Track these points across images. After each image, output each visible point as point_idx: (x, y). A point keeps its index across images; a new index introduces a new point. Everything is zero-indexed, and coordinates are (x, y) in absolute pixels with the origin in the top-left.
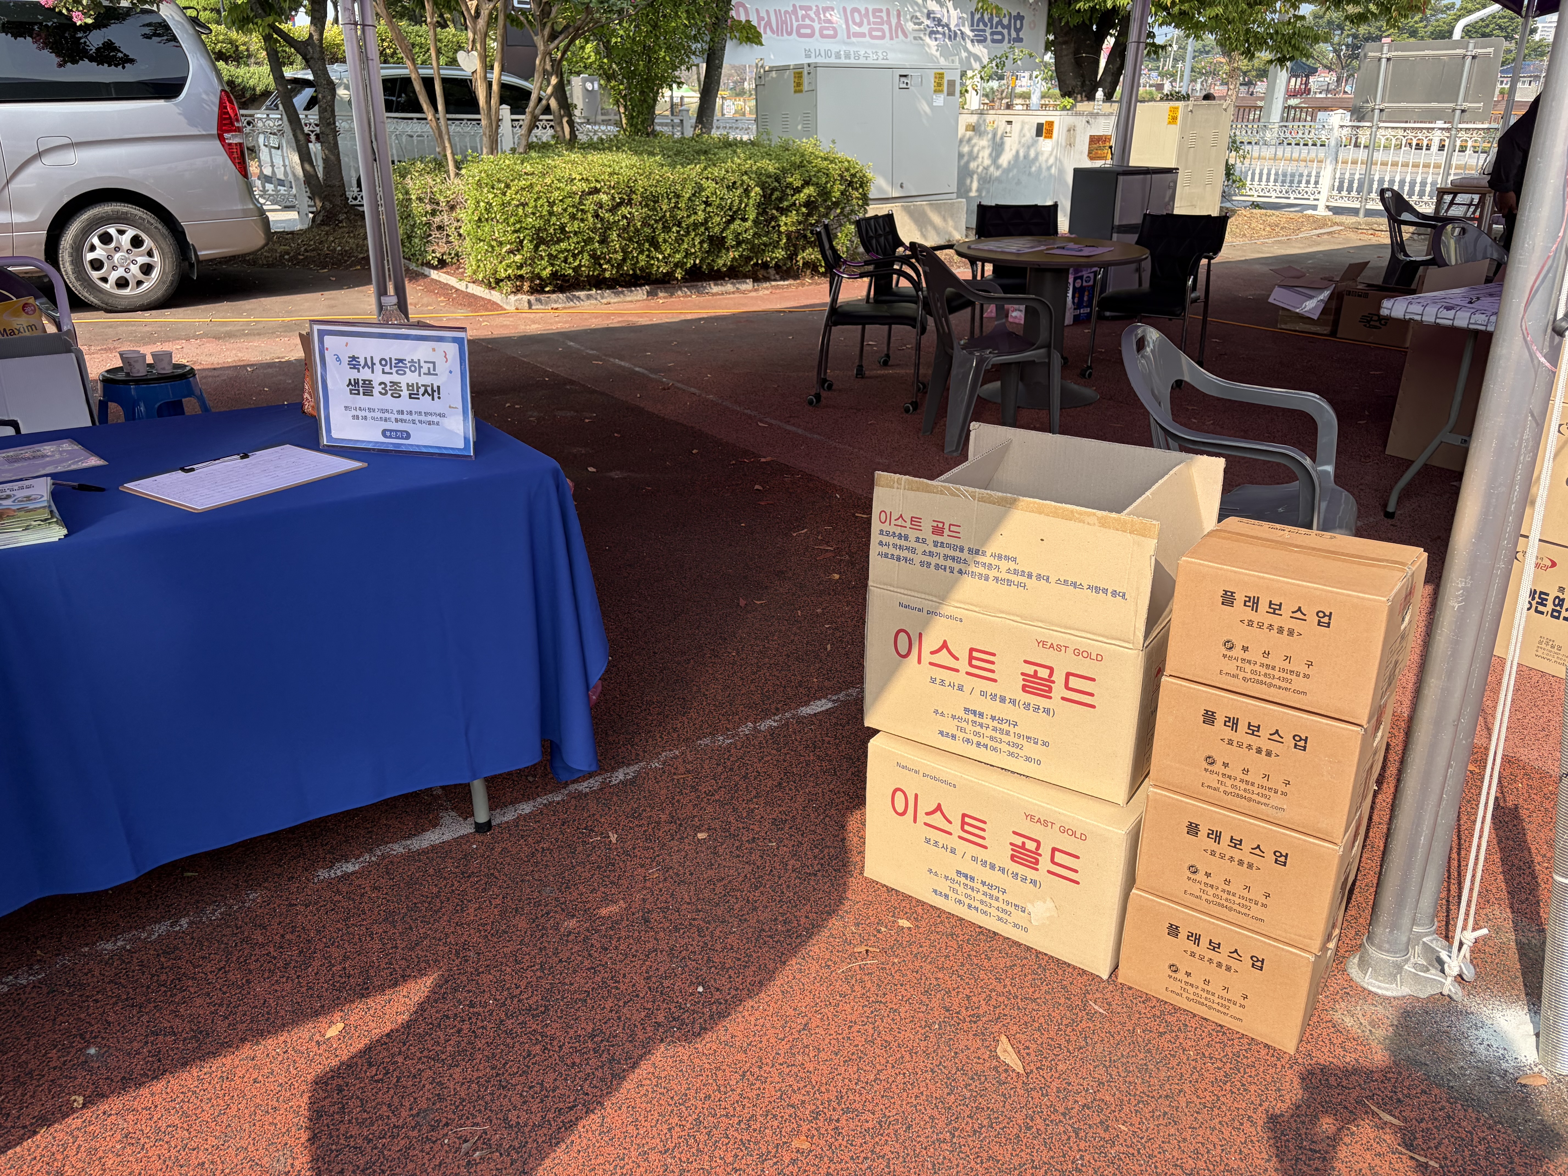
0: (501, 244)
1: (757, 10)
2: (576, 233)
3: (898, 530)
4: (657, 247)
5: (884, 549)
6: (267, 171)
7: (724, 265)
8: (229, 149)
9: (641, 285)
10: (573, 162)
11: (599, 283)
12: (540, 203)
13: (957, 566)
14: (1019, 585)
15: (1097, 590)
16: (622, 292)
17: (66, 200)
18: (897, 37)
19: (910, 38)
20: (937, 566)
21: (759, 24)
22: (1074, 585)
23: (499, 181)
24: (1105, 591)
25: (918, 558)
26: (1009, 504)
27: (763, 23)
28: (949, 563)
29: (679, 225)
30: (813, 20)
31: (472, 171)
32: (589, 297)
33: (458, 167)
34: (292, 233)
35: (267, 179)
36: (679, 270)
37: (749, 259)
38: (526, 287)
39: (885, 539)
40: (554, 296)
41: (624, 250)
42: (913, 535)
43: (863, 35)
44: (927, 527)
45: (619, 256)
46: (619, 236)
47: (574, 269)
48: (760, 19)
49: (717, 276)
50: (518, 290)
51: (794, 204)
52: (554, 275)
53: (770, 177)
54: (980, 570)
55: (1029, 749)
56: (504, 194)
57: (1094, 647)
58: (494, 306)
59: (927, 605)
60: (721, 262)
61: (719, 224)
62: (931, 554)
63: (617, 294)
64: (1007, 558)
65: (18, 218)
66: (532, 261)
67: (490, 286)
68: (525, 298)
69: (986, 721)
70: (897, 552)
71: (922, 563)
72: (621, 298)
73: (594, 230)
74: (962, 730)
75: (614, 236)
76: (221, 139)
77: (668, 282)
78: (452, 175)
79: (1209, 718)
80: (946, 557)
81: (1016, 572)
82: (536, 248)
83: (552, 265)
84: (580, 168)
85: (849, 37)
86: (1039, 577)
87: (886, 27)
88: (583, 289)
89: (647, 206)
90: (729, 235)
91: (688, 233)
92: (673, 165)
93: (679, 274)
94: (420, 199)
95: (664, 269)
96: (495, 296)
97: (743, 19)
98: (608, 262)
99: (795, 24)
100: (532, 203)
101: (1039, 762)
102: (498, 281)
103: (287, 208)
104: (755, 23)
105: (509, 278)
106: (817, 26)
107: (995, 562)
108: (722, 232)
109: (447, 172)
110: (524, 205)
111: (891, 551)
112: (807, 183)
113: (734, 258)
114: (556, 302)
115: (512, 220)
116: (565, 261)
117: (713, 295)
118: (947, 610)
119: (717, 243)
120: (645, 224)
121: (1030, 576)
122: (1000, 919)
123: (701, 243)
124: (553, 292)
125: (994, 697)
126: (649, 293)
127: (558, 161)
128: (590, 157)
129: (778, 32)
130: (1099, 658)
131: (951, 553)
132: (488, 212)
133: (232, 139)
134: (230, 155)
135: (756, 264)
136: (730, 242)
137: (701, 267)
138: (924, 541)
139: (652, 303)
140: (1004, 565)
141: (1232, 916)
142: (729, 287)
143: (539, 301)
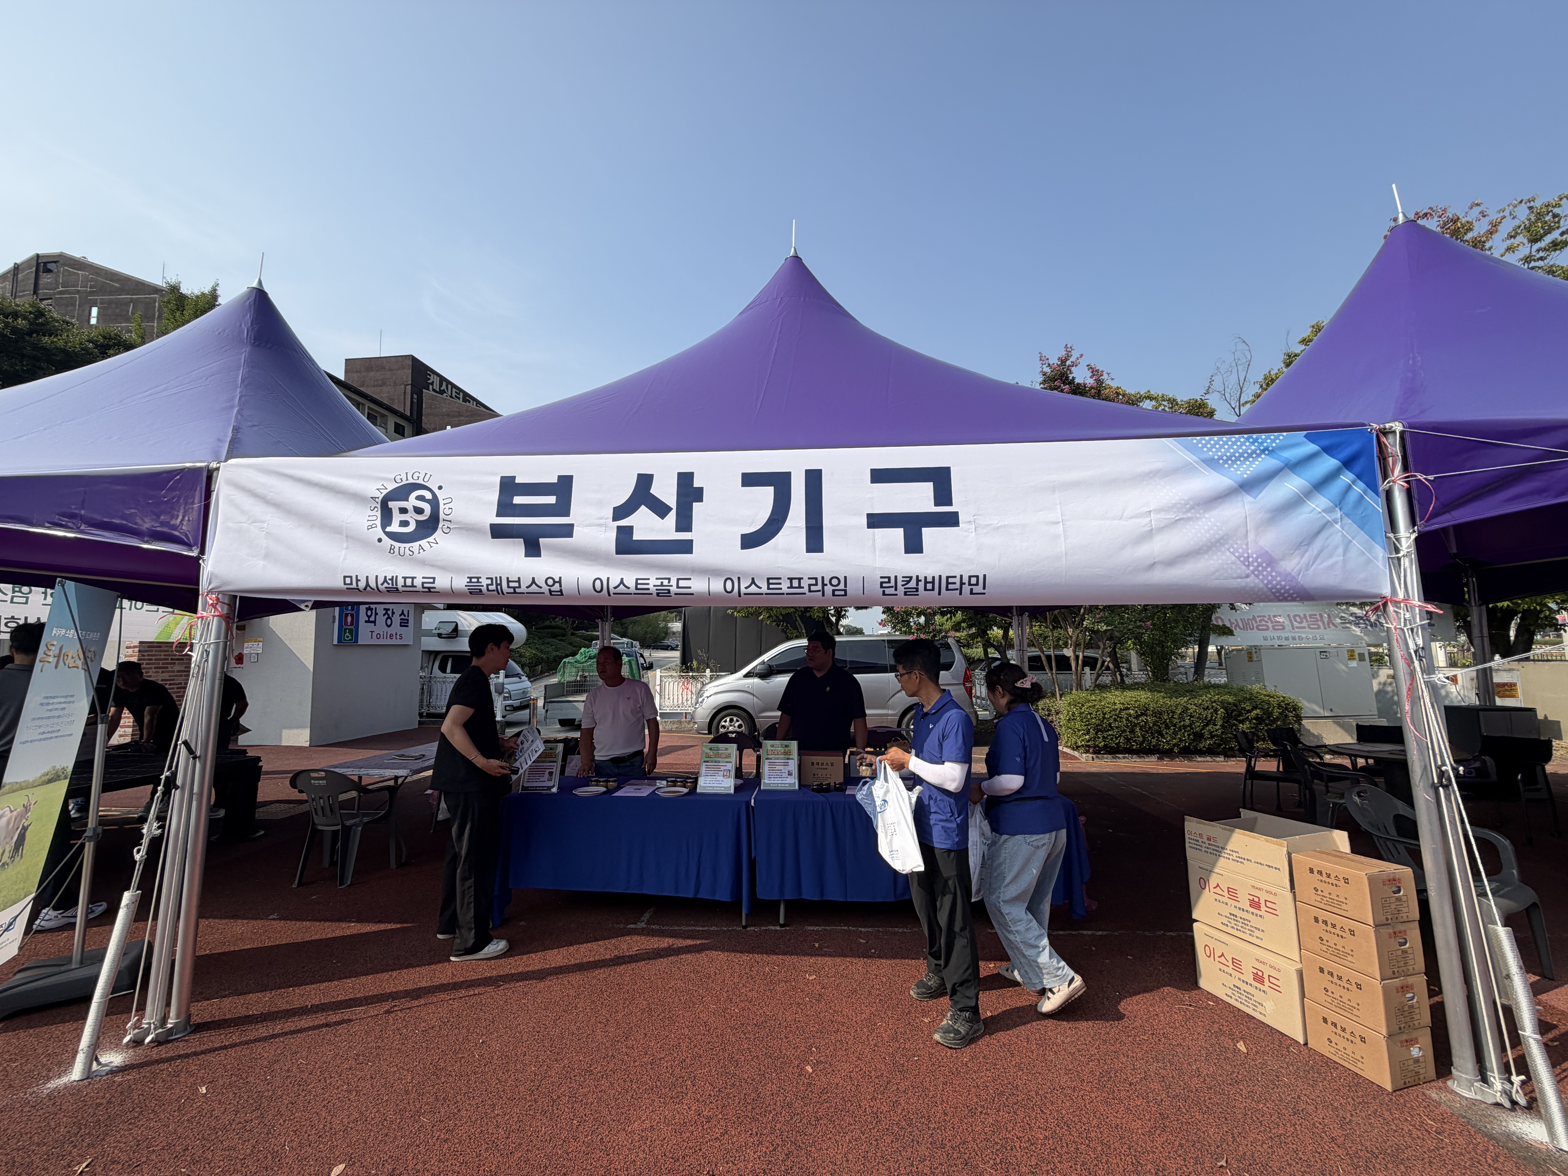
0: (1079, 730)
1: (1229, 620)
2: (1117, 727)
3: (1195, 838)
4: (1163, 736)
5: (1191, 845)
6: (978, 694)
7: (1204, 747)
8: (966, 688)
9: (1154, 754)
10: (1116, 696)
11: (1130, 751)
12: (1098, 713)
13: (1218, 853)
14: (1241, 862)
15: (1269, 866)
16: (1143, 757)
17: (907, 706)
18: (1329, 627)
19: (1340, 627)
20: (1211, 853)
21: (1232, 626)
22: (1261, 864)
23: (1079, 703)
24: (1272, 867)
25: (1203, 849)
26: (1232, 831)
27: (1234, 626)
28: (1215, 852)
29: (1175, 725)
30: (1267, 622)
31: (1068, 698)
32: (1124, 758)
33: (1061, 696)
34: (986, 721)
35: (978, 698)
36: (1176, 748)
37: (1220, 745)
38: (1091, 750)
39: (1191, 841)
40: (1106, 756)
41: (1143, 736)
42: (1200, 840)
43: (1304, 628)
44: (1205, 837)
45: (1141, 739)
46: (1140, 729)
47: (1116, 744)
48: (1232, 624)
49: (1201, 753)
50: (1087, 752)
51: (1248, 718)
52: (1105, 746)
53: (1230, 704)
54: (1226, 855)
55: (1257, 933)
56: (1081, 709)
57: (1274, 890)
58: (1076, 758)
59: (1209, 868)
60: (1202, 745)
61: (1199, 726)
62: (1208, 848)
63: (1140, 757)
64: (1235, 852)
65: (890, 712)
66: (1094, 739)
67: (1073, 749)
68: (1091, 755)
69: (1239, 919)
70: (1195, 846)
71: (1205, 851)
72: (1143, 759)
73: (1127, 726)
74: (1230, 923)
75: (1138, 729)
76: (964, 685)
77: (1170, 753)
78: (1058, 699)
79: (1316, 920)
80: (1213, 850)
81: (1239, 857)
82: (1096, 733)
83: (1105, 741)
84: (1120, 698)
85: (1293, 629)
86: (1248, 860)
87: (1320, 623)
88: (1121, 753)
89: (1155, 716)
90: (1206, 733)
91: (1180, 730)
92: (1171, 698)
93: (1176, 750)
94: (1043, 709)
95: (1166, 747)
96: (1076, 754)
97: (1221, 624)
98: (1135, 741)
99: (1255, 625)
100: (1094, 713)
101: (1262, 939)
102: (1078, 747)
103: (986, 710)
104: (1228, 625)
105: (1083, 746)
106: (1270, 625)
107: (1231, 853)
108: (1201, 730)
109: (1056, 698)
110: (1090, 714)
111: (1193, 846)
112: (1255, 708)
113: (1210, 744)
114: (1107, 758)
115: (1084, 720)
116: (1112, 740)
117: (1199, 762)
118: (1216, 870)
119: (1199, 736)
120: (1154, 724)
121: (1244, 859)
122: (1254, 1010)
123: (1189, 735)
124: (1105, 754)
125: (1240, 909)
126: (1158, 758)
127: (1109, 695)
128: (1125, 693)
129: (1244, 628)
130: (1275, 894)
131: (1215, 848)
132: (1073, 716)
133: (968, 685)
134: (966, 690)
135: (1225, 748)
136: (1207, 735)
137: (1190, 747)
138: (1205, 843)
139: (1161, 763)
140: (1235, 854)
141: (1346, 1014)
142: (1209, 759)
143: (1097, 757)
